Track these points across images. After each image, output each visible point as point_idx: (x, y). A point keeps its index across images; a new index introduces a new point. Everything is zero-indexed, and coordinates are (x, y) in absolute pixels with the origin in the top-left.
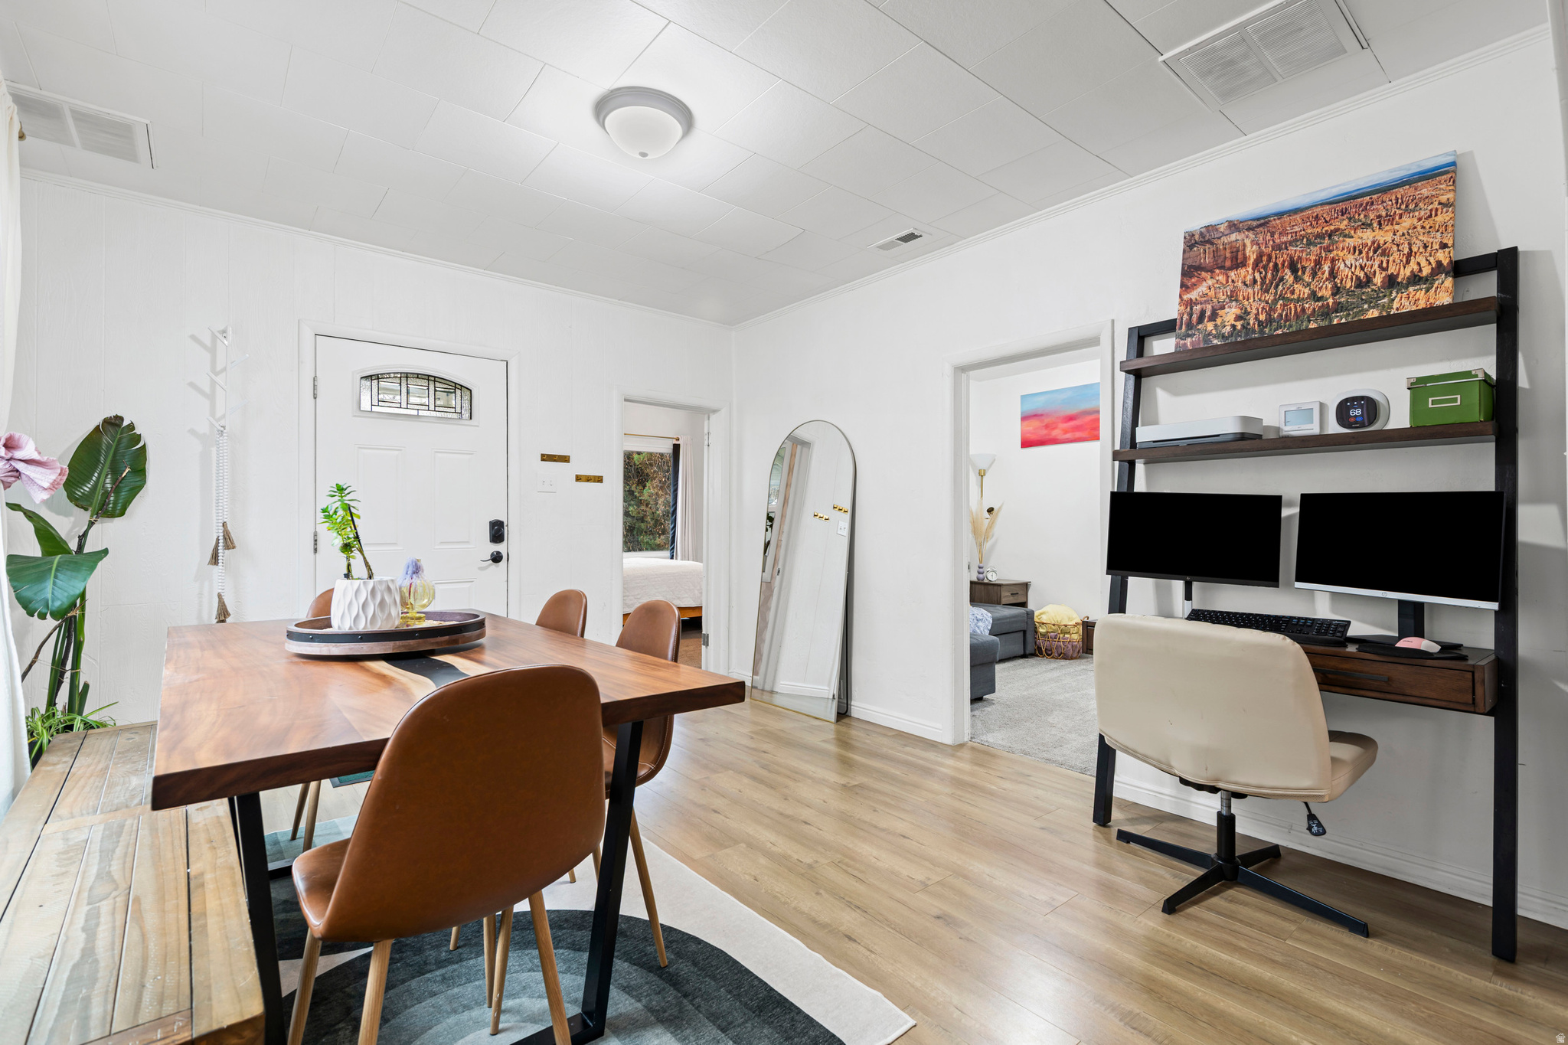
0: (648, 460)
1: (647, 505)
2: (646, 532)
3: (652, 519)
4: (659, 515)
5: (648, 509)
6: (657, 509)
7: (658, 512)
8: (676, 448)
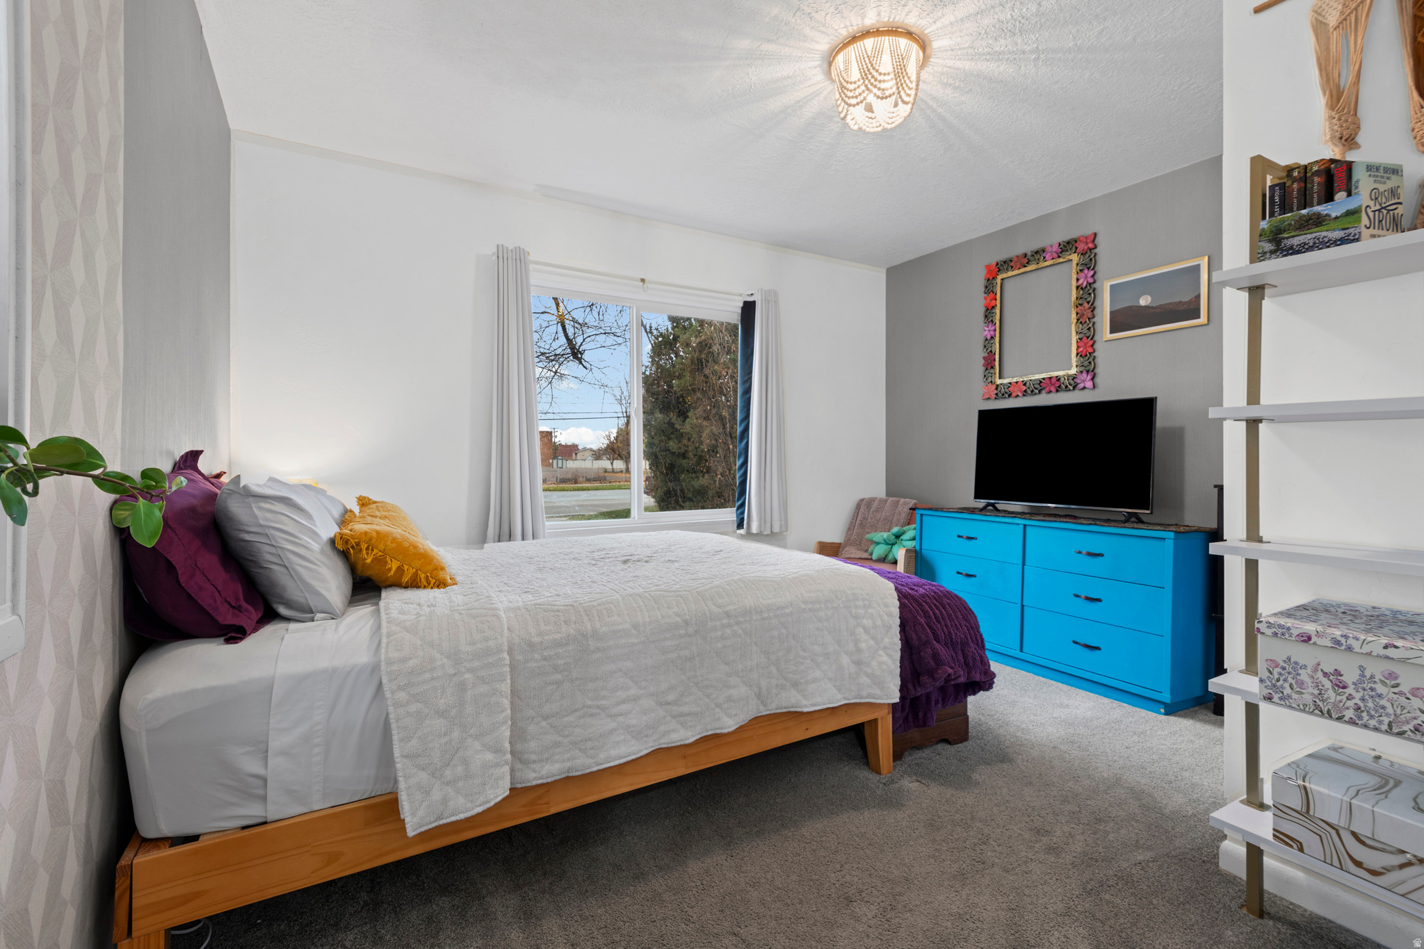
0: (690, 386)
1: (689, 439)
2: (688, 471)
3: (695, 455)
4: (703, 451)
5: (690, 444)
6: (701, 443)
7: (702, 447)
8: (748, 309)
